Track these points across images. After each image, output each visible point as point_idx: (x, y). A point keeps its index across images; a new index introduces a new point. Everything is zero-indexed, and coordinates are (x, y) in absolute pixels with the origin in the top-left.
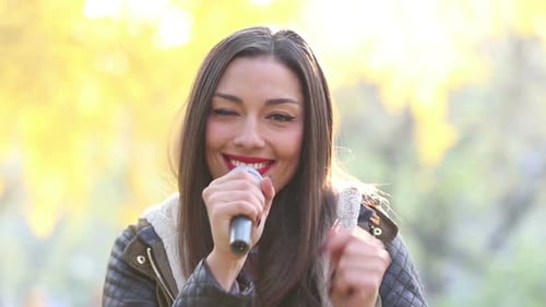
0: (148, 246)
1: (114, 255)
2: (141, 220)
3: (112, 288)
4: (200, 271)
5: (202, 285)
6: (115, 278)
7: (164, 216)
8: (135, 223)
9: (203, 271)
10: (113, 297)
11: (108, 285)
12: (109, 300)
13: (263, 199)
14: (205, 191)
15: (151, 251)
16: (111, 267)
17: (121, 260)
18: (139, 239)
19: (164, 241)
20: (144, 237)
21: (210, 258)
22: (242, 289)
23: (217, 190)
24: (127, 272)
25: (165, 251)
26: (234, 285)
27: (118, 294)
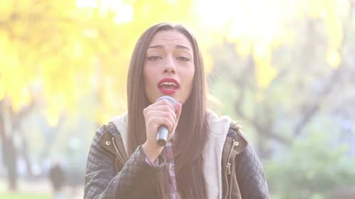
0: (112, 136)
1: (95, 140)
2: (110, 123)
3: (93, 157)
4: (137, 152)
5: (138, 160)
6: (95, 152)
7: (122, 121)
8: (107, 124)
9: (139, 153)
10: (93, 162)
11: (91, 156)
12: (91, 163)
13: (175, 116)
14: (145, 109)
15: (115, 139)
16: (93, 146)
17: (99, 143)
18: (108, 132)
19: (122, 134)
20: (111, 131)
21: (143, 146)
22: (160, 163)
23: (152, 109)
24: (101, 149)
25: (121, 140)
26: (156, 160)
27: (95, 160)
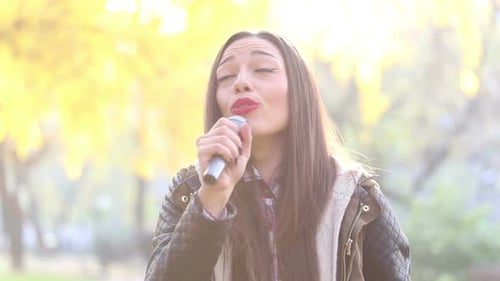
5: (192, 212)
10: (165, 221)
27: (168, 218)
